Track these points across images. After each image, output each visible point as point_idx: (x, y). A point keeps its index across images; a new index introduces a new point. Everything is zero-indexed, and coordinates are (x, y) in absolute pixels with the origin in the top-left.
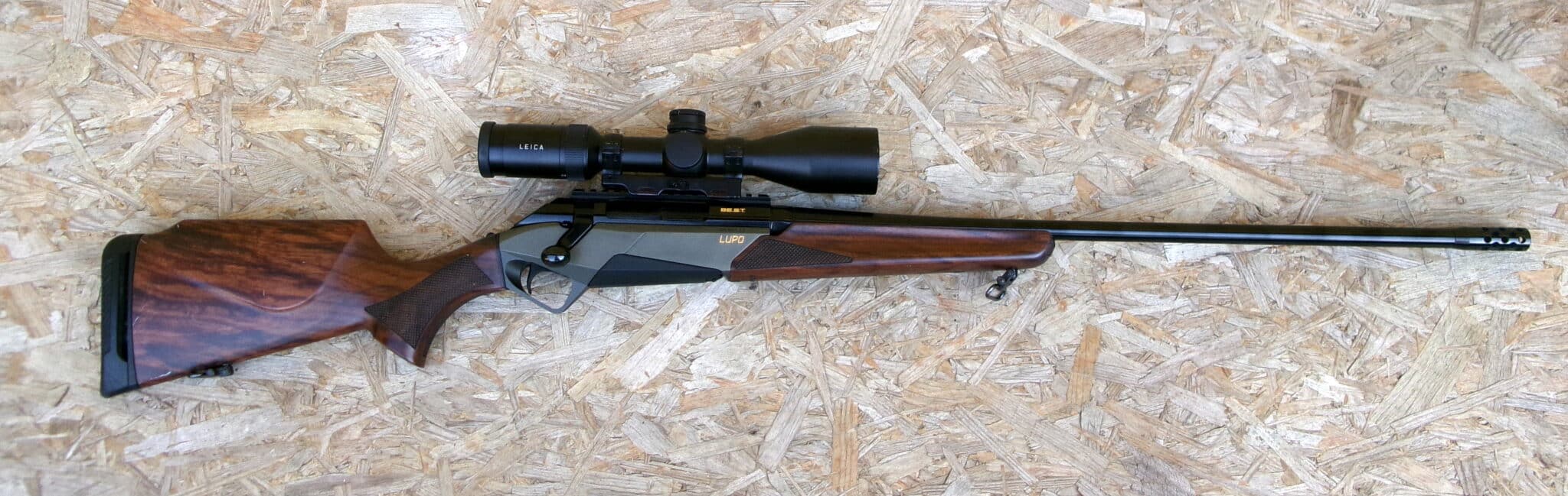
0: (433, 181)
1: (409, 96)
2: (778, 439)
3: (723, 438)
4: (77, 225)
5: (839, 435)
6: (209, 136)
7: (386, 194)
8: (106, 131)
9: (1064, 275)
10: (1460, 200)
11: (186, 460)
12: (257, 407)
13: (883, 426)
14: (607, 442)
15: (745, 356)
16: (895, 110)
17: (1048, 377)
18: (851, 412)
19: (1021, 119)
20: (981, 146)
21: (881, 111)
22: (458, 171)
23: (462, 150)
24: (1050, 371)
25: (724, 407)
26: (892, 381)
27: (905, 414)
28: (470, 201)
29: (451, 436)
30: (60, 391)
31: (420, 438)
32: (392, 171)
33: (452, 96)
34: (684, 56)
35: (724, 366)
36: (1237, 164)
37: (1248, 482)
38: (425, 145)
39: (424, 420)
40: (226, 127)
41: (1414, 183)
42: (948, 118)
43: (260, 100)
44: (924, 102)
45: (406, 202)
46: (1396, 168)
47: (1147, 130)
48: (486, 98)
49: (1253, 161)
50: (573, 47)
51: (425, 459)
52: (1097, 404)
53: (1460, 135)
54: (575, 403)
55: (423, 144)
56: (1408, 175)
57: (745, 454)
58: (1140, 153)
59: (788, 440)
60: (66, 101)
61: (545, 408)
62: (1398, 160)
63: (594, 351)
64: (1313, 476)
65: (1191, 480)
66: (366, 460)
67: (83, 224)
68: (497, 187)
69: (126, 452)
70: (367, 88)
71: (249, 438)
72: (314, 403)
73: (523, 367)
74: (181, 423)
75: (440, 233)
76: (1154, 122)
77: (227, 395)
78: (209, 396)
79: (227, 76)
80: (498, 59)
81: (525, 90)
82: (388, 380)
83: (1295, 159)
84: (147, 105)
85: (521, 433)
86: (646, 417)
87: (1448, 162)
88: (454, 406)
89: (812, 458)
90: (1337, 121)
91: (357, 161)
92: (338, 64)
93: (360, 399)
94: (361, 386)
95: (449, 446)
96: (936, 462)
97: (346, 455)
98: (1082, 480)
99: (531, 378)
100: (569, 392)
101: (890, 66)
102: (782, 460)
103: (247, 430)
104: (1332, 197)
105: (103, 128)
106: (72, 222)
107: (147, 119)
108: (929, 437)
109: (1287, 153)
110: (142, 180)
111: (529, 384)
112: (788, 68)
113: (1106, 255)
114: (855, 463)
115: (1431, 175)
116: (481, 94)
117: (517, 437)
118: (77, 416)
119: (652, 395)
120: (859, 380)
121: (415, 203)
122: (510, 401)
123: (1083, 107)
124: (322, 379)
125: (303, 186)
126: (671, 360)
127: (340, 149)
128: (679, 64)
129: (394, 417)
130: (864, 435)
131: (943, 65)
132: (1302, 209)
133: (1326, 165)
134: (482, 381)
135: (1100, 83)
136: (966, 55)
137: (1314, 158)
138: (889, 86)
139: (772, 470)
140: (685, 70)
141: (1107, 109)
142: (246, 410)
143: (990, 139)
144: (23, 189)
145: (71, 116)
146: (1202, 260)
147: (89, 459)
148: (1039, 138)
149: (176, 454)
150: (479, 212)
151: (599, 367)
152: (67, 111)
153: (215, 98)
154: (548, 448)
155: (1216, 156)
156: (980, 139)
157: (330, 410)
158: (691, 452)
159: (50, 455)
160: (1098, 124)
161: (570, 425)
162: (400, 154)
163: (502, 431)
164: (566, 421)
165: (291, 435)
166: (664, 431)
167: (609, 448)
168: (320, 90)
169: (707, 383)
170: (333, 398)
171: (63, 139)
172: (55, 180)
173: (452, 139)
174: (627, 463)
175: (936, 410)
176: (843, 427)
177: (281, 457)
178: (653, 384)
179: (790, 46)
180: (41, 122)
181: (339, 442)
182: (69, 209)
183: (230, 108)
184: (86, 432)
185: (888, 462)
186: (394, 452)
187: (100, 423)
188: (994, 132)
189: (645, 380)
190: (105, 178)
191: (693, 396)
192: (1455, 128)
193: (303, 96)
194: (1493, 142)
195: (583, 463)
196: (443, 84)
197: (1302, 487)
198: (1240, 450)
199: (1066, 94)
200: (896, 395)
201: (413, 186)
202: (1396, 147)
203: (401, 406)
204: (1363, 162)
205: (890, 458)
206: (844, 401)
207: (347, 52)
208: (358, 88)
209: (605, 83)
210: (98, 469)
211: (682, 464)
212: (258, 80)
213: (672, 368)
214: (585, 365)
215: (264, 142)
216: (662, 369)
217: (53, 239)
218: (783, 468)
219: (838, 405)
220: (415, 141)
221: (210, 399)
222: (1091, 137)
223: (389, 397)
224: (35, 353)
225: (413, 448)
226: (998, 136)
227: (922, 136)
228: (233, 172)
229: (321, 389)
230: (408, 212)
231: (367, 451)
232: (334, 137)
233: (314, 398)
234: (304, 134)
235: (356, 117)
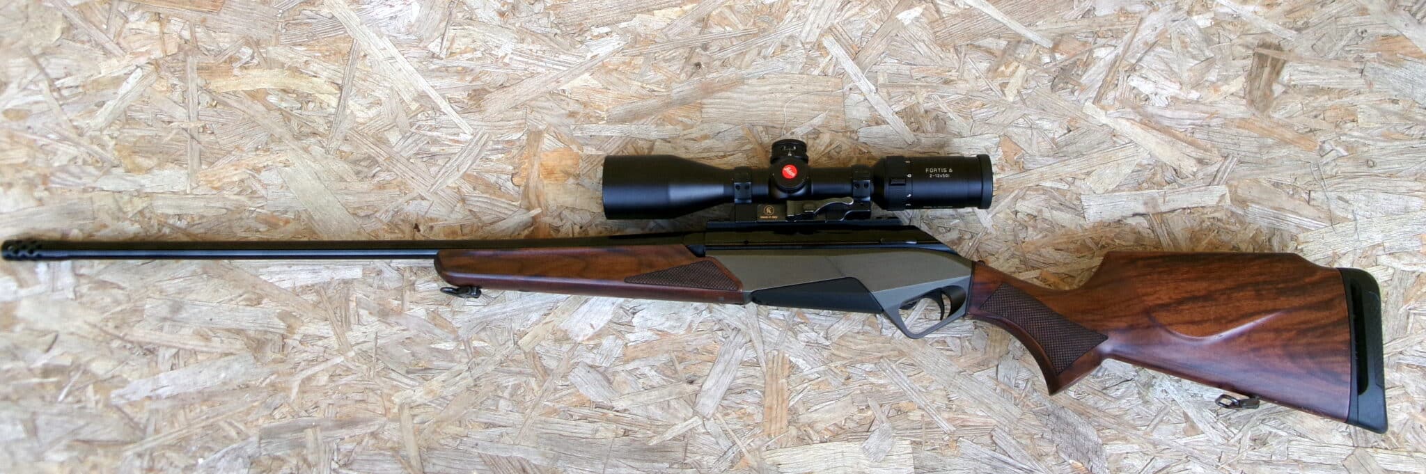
0: (390, 140)
1: (365, 56)
2: (714, 388)
3: (663, 386)
4: (57, 180)
5: (771, 385)
6: (177, 95)
7: (345, 152)
8: (80, 90)
9: (987, 233)
10: (1371, 163)
11: (169, 403)
12: (232, 354)
13: (813, 377)
14: (556, 390)
15: (683, 310)
16: (830, 71)
17: (969, 331)
18: (783, 364)
19: (952, 81)
20: (911, 108)
21: (816, 72)
22: (413, 130)
23: (417, 109)
24: (970, 327)
25: (664, 358)
26: (822, 334)
27: (832, 365)
28: (424, 159)
29: (412, 383)
30: (49, 338)
31: (382, 385)
32: (350, 129)
33: (406, 56)
34: (628, 17)
35: (664, 319)
36: (1158, 127)
37: (1152, 432)
38: (381, 105)
39: (386, 368)
40: (192, 87)
41: (1327, 147)
42: (881, 80)
43: (223, 59)
44: (858, 64)
45: (364, 159)
46: (1311, 131)
47: (1073, 92)
48: (438, 58)
49: (1173, 124)
50: (521, 7)
51: (388, 404)
52: (1014, 358)
53: (1374, 98)
54: (525, 353)
55: (379, 103)
56: (1322, 139)
57: (682, 402)
58: (1064, 115)
59: (723, 389)
60: (41, 60)
61: (498, 358)
62: (1314, 124)
63: (543, 304)
64: (1214, 428)
65: (1098, 430)
66: (333, 404)
67: (63, 179)
68: (450, 146)
69: (113, 395)
70: (325, 48)
71: (224, 383)
72: (283, 351)
73: (477, 319)
74: (162, 368)
75: (397, 190)
76: (1079, 84)
77: (202, 343)
78: (186, 344)
79: (192, 35)
80: (449, 19)
81: (476, 50)
82: (351, 330)
83: (1214, 122)
84: (117, 64)
85: (475, 380)
86: (591, 367)
87: (1360, 126)
88: (413, 354)
89: (745, 406)
90: (1256, 84)
91: (317, 119)
92: (296, 24)
93: (326, 347)
94: (326, 336)
95: (409, 392)
96: (861, 411)
97: (315, 400)
98: (996, 429)
99: (484, 329)
100: (519, 342)
101: (826, 27)
102: (717, 408)
103: (223, 375)
104: (1247, 159)
105: (77, 87)
106: (52, 178)
107: (117, 78)
108: (854, 387)
109: (1207, 115)
110: (116, 138)
111: (483, 334)
112: (728, 29)
113: (1028, 214)
114: (785, 412)
115: (1343, 138)
116: (434, 54)
117: (472, 384)
118: (67, 361)
119: (596, 346)
120: (790, 333)
121: (373, 161)
122: (465, 350)
123: (1011, 69)
124: (290, 328)
125: (266, 144)
126: (615, 313)
127: (301, 108)
128: (623, 25)
129: (357, 364)
130: (794, 385)
131: (877, 27)
132: (1218, 171)
133: (1244, 128)
134: (437, 331)
135: (1028, 46)
136: (900, 16)
137: (1232, 121)
138: (825, 48)
139: (708, 417)
140: (628, 32)
141: (1034, 71)
142: (221, 357)
143: (921, 101)
144: (6, 146)
145: (46, 74)
146: (1119, 221)
147: (79, 401)
148: (968, 99)
149: (158, 397)
150: (434, 170)
151: (548, 319)
152: (42, 70)
153: (181, 57)
154: (500, 394)
155: (1138, 118)
156: (910, 101)
157: (298, 358)
158: (633, 400)
159: (43, 398)
160: (1025, 86)
161: (520, 373)
162: (358, 114)
163: (458, 378)
164: (518, 369)
165: (263, 381)
166: (608, 380)
167: (557, 396)
168: (280, 49)
169: (648, 335)
170: (301, 347)
171: (40, 98)
172: (34, 137)
173: (407, 98)
174: (575, 409)
175: (862, 362)
176: (774, 377)
177: (255, 401)
178: (599, 335)
179: (730, 7)
180: (18, 80)
181: (308, 388)
182: (49, 165)
183: (195, 68)
184: (76, 377)
185: (816, 410)
186: (359, 397)
187: (88, 368)
188: (924, 93)
189: (590, 332)
190: (81, 135)
191: (635, 347)
192: (1371, 92)
193: (264, 55)
194: (1406, 107)
195: (533, 408)
196: (397, 44)
197: (1201, 437)
198: (1146, 402)
199: (996, 57)
200: (826, 348)
201: (371, 145)
202: (1312, 111)
203: (364, 355)
204: (1278, 125)
205: (817, 407)
206: (776, 353)
207: (304, 12)
208: (317, 48)
209: (552, 44)
210: (88, 411)
211: (625, 410)
212: (221, 40)
213: (616, 320)
214: (534, 317)
215: (229, 101)
216: (606, 322)
217: (37, 194)
218: (718, 415)
219: (770, 356)
220: (372, 100)
221: (187, 347)
222: (1018, 99)
223: (352, 346)
224: (25, 303)
225: (376, 394)
226: (928, 98)
227: (855, 97)
228: (201, 130)
229: (290, 338)
230: (366, 170)
231: (334, 397)
232: (295, 96)
233: (283, 346)
234: (267, 93)
235: (316, 77)
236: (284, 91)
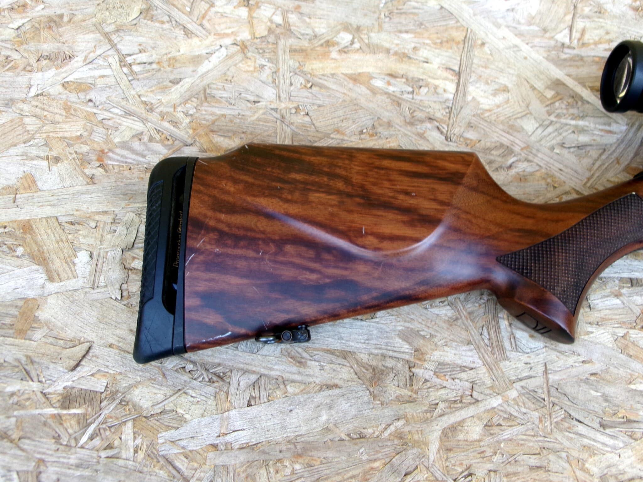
0: (525, 127)
1: (483, 44)
4: (116, 157)
6: (266, 74)
7: (471, 139)
8: (154, 66)
11: (242, 457)
12: (336, 386)
22: (552, 118)
23: (552, 98)
28: (572, 150)
29: (611, 442)
30: (80, 350)
32: (474, 116)
33: (530, 45)
38: (508, 91)
39: (568, 418)
40: (283, 67)
43: (320, 43)
48: (569, 47)
55: (505, 89)
60: (114, 37)
66: (495, 471)
67: (122, 156)
68: (602, 136)
69: (161, 441)
70: (435, 36)
71: (327, 430)
72: (411, 385)
74: (235, 404)
75: (543, 183)
77: (294, 369)
78: (271, 369)
79: (284, 20)
80: (575, 12)
82: (508, 359)
84: (199, 43)
88: (606, 398)
91: (432, 105)
94: (472, 365)
97: (466, 463)
103: (324, 418)
105: (151, 63)
106: (110, 154)
107: (199, 56)
110: (191, 115)
118: (99, 385)
121: (508, 151)
124: (418, 353)
125: (374, 127)
127: (413, 92)
129: (523, 410)
142: (321, 389)
144: (58, 118)
145: (117, 50)
147: (110, 447)
149: (228, 447)
150: (587, 161)
152: (114, 46)
153: (271, 39)
157: (434, 395)
159: (57, 439)
162: (482, 100)
165: (386, 429)
168: (384, 36)
170: (437, 382)
171: (108, 72)
172: (95, 111)
173: (539, 85)
177: (375, 460)
180: (85, 54)
181: (452, 444)
182: (108, 141)
183: (288, 50)
184: (109, 409)
186: (534, 461)
187: (128, 397)
190: (151, 110)
193: (366, 41)
196: (519, 34)
201: (501, 133)
203: (532, 397)
208: (426, 36)
210: (121, 462)
212: (317, 25)
215: (325, 83)
217: (88, 171)
220: (497, 87)
221: (273, 373)
223: (512, 383)
224: (51, 300)
228: (293, 111)
229: (420, 367)
230: (499, 159)
231: (495, 459)
232: (404, 80)
233: (411, 378)
234: (371, 77)
235: (427, 62)
236: (391, 75)
